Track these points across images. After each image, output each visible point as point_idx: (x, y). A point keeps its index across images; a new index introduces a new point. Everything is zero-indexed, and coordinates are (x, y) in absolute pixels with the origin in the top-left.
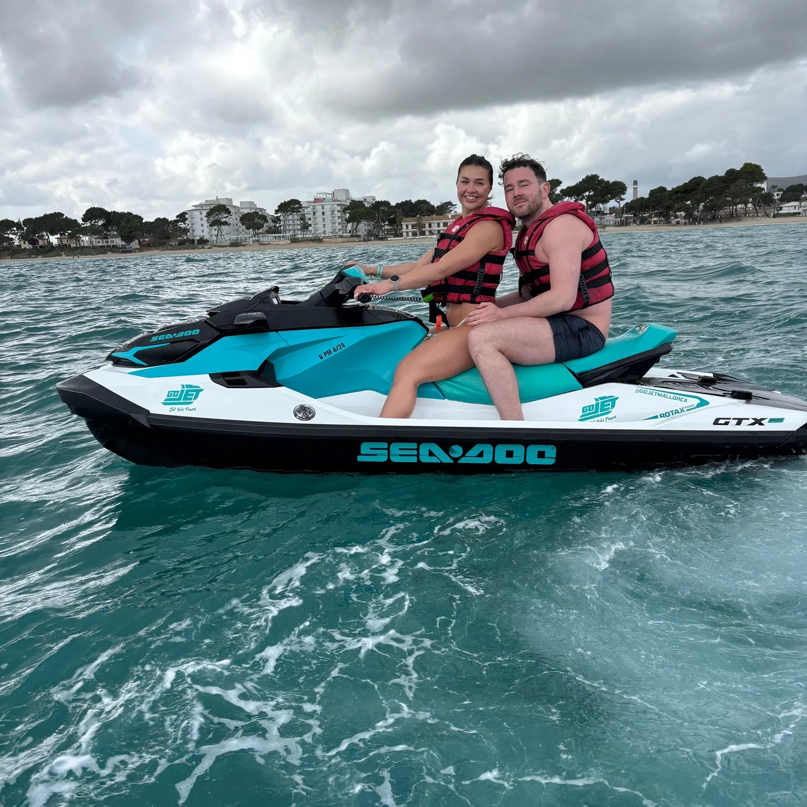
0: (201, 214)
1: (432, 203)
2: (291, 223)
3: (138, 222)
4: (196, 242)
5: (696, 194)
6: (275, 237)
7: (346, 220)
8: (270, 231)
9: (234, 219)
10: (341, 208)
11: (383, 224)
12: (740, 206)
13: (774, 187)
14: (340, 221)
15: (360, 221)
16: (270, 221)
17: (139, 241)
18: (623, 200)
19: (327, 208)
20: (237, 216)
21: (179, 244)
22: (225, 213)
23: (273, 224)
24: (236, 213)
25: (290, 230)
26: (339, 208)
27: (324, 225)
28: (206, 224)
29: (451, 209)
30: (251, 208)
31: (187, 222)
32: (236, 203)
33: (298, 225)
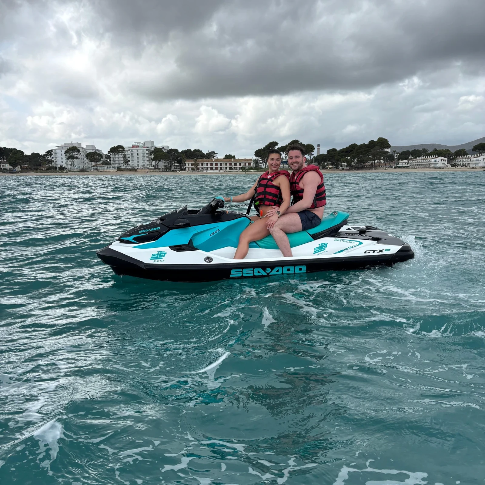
0: (62, 151)
1: (203, 152)
2: (117, 159)
3: (21, 155)
4: (58, 168)
5: (353, 153)
6: (108, 167)
7: (152, 159)
8: (104, 163)
9: (82, 155)
10: (149, 152)
11: (173, 162)
12: (376, 161)
13: (394, 151)
14: (148, 159)
15: (160, 160)
16: (104, 157)
17: (21, 166)
18: (312, 155)
19: (140, 151)
20: (84, 154)
21: (47, 169)
22: (77, 152)
23: (106, 160)
24: (83, 152)
25: (116, 163)
26: (147, 152)
27: (138, 161)
28: (64, 158)
29: (214, 156)
30: (92, 150)
31: (52, 156)
32: (84, 146)
33: (122, 160)
